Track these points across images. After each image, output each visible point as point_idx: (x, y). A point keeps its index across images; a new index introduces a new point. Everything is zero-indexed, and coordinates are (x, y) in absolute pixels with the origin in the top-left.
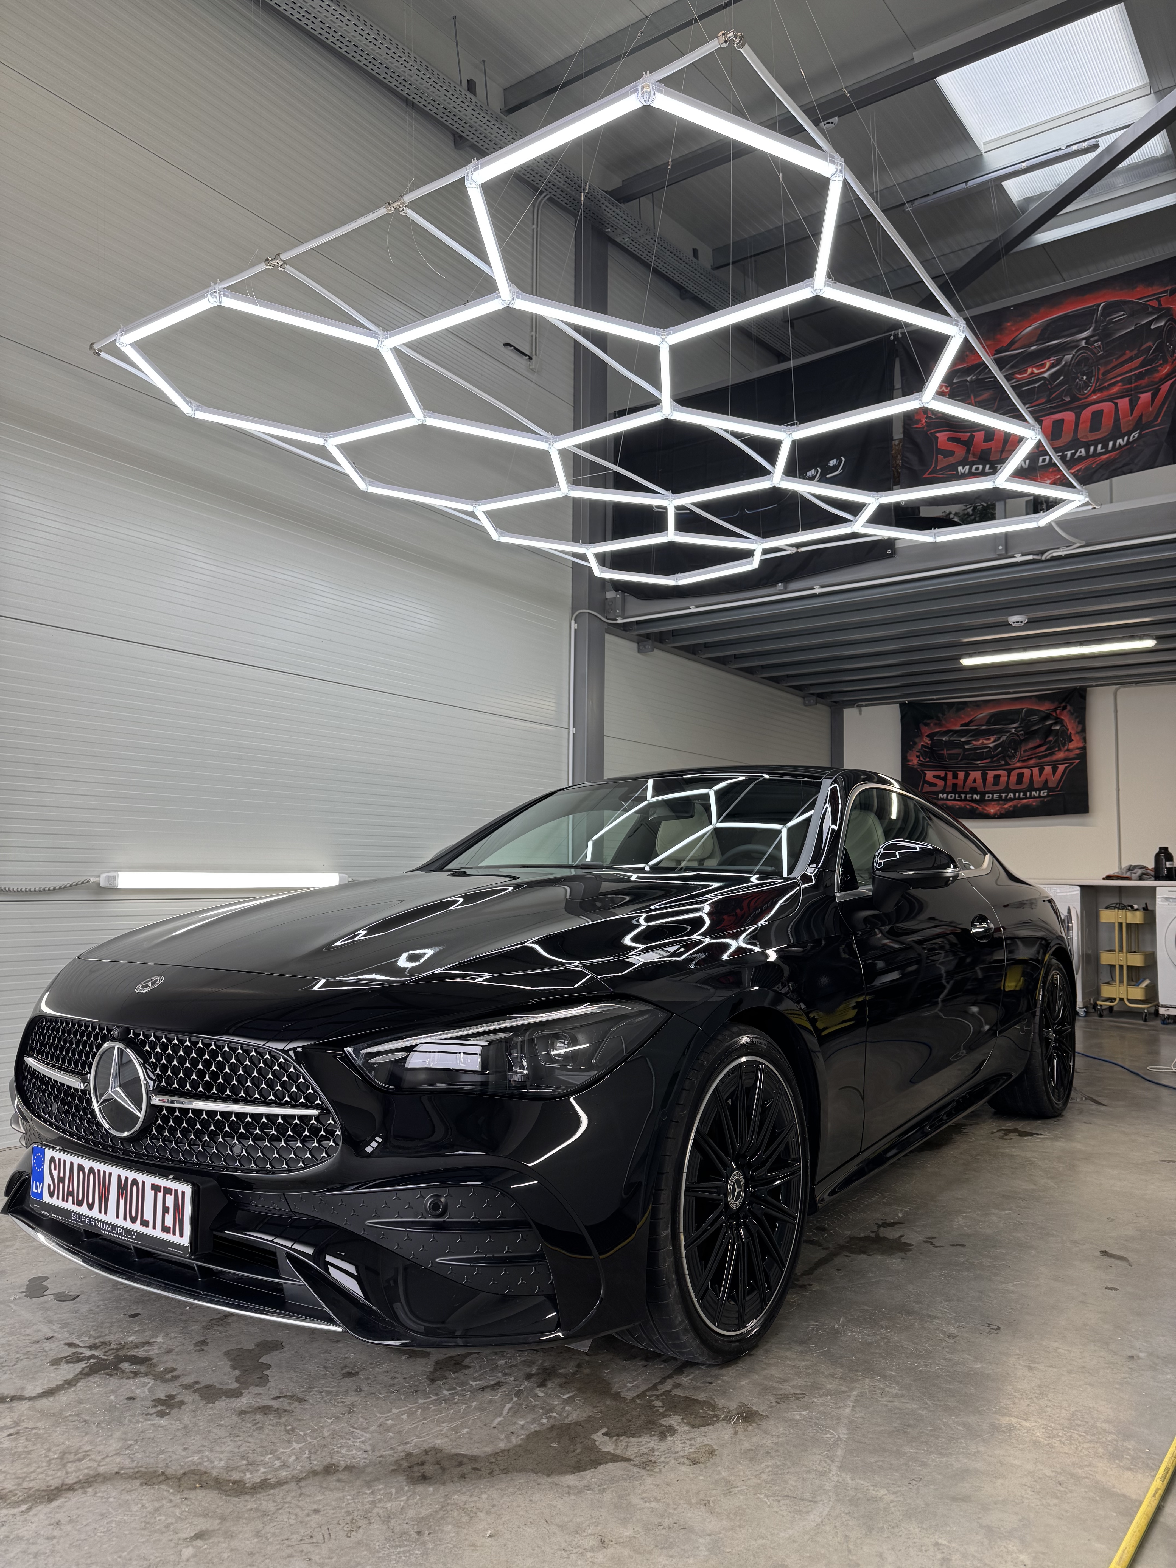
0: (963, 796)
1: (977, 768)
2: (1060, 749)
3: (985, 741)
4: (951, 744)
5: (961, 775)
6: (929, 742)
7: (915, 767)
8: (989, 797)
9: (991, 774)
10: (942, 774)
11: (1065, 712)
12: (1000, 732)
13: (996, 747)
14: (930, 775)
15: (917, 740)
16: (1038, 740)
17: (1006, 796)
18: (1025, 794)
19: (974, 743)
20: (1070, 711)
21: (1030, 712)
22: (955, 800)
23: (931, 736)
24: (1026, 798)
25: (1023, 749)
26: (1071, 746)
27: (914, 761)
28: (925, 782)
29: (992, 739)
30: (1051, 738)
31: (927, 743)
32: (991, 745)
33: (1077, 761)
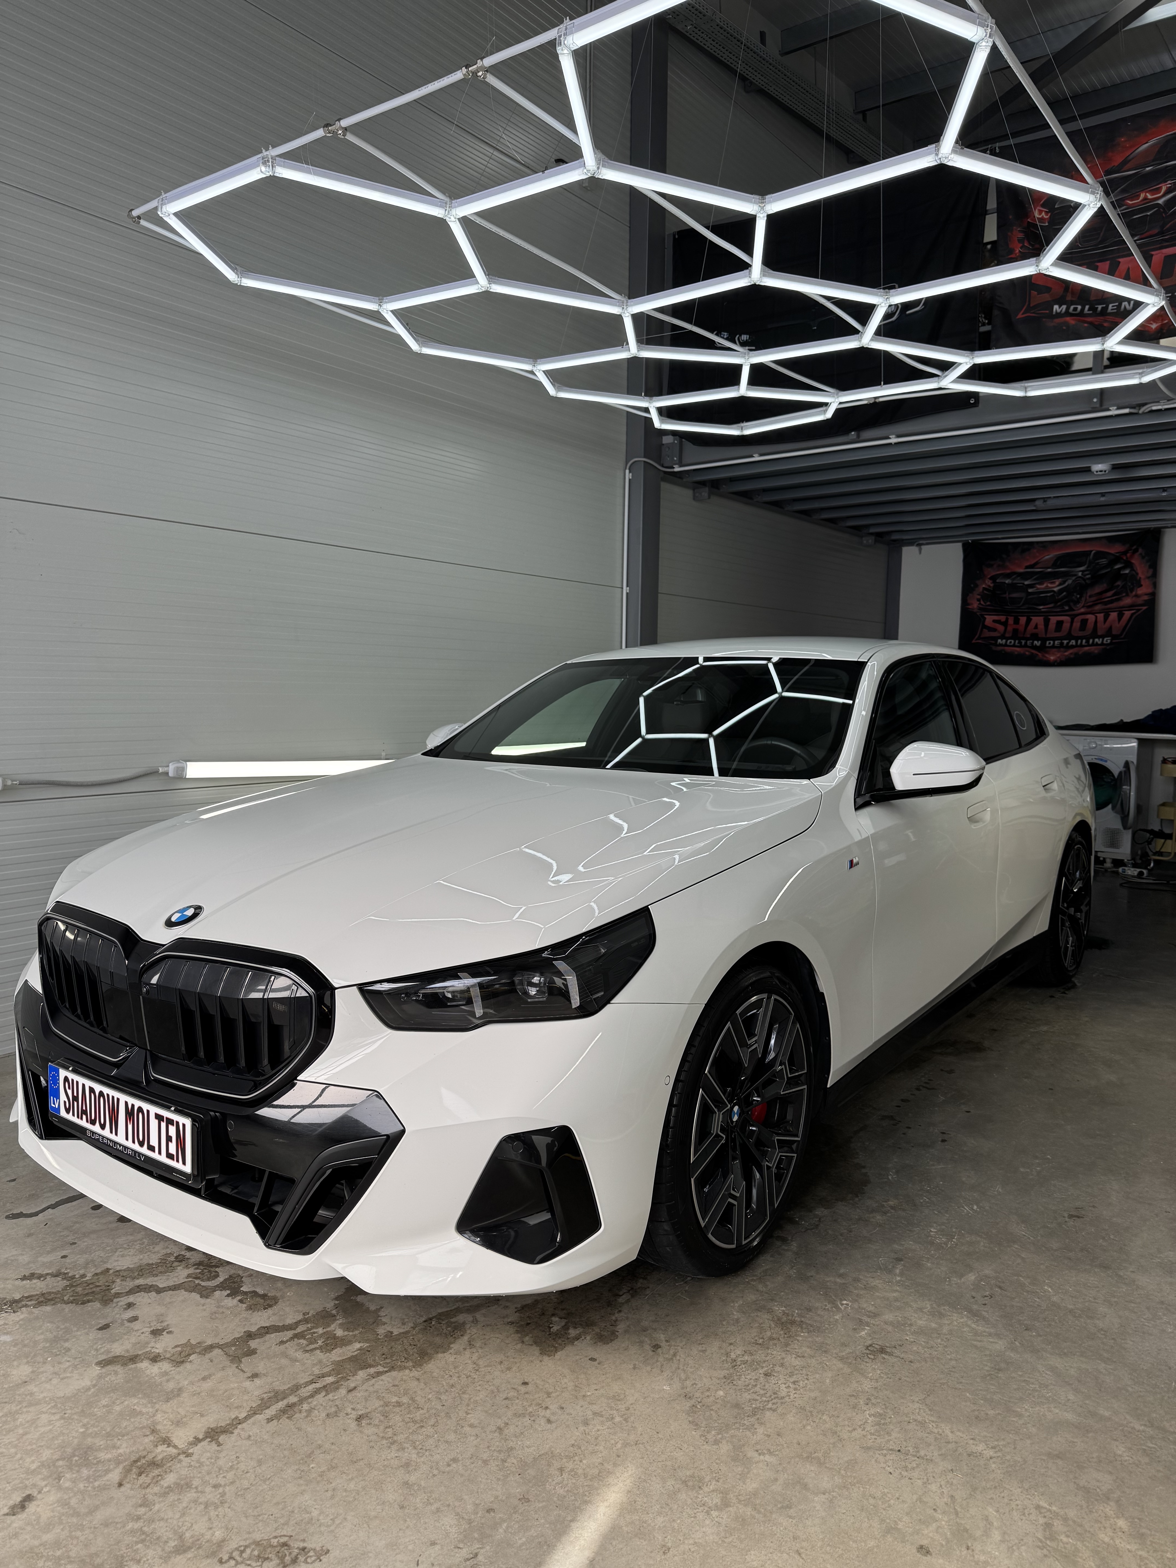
0: (1023, 642)
1: (1038, 613)
2: (1127, 595)
3: (1050, 585)
4: (1014, 587)
5: (1023, 620)
6: (992, 585)
7: (975, 611)
8: (1050, 643)
9: (1054, 620)
10: (1003, 618)
11: (1137, 555)
12: (1066, 575)
13: (1061, 591)
14: (989, 619)
15: (978, 582)
16: (1105, 585)
17: (1068, 643)
18: (1088, 642)
19: (1038, 586)
20: (1141, 554)
21: (1100, 555)
22: (1014, 646)
23: (993, 579)
24: (1089, 645)
25: (1089, 594)
26: (1140, 591)
27: (975, 605)
28: (985, 627)
29: (1057, 583)
30: (1119, 583)
31: (989, 586)
32: (1055, 589)
33: (1145, 608)
